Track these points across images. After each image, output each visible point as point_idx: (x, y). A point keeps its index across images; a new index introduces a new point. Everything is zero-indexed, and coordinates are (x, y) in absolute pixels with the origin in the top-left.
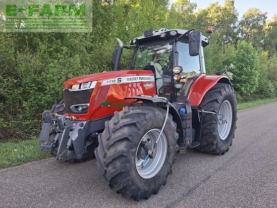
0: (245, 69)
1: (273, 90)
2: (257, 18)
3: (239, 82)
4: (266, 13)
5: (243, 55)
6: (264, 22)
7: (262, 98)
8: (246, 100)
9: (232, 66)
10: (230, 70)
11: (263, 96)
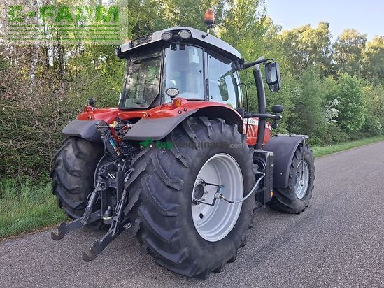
0: (350, 104)
1: (380, 127)
2: (355, 41)
3: (344, 118)
4: (366, 35)
5: (348, 89)
6: (364, 45)
7: (368, 137)
8: (352, 139)
9: (336, 102)
10: (334, 107)
11: (369, 134)
